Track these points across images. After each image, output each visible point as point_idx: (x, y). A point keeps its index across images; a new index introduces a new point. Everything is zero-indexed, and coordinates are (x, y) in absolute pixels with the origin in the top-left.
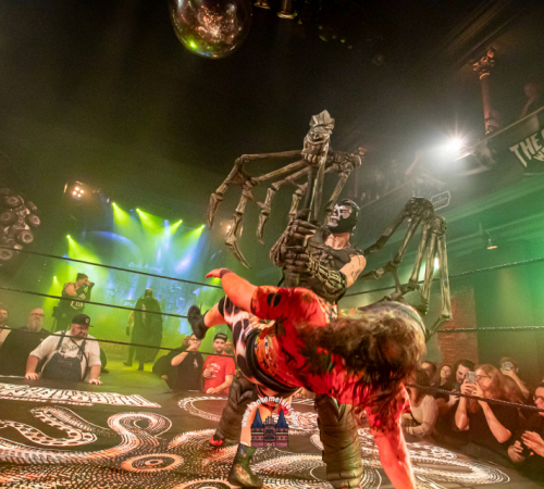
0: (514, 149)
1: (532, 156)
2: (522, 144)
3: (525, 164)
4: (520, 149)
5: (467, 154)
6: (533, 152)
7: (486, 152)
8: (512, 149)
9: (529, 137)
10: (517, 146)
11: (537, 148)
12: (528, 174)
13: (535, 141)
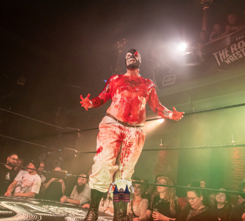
0: (215, 54)
1: (224, 60)
2: (219, 52)
3: (219, 64)
4: (218, 55)
5: (188, 53)
6: (224, 58)
7: (200, 54)
8: (213, 54)
9: (224, 48)
10: (217, 53)
11: (227, 56)
12: (220, 70)
13: (226, 52)
